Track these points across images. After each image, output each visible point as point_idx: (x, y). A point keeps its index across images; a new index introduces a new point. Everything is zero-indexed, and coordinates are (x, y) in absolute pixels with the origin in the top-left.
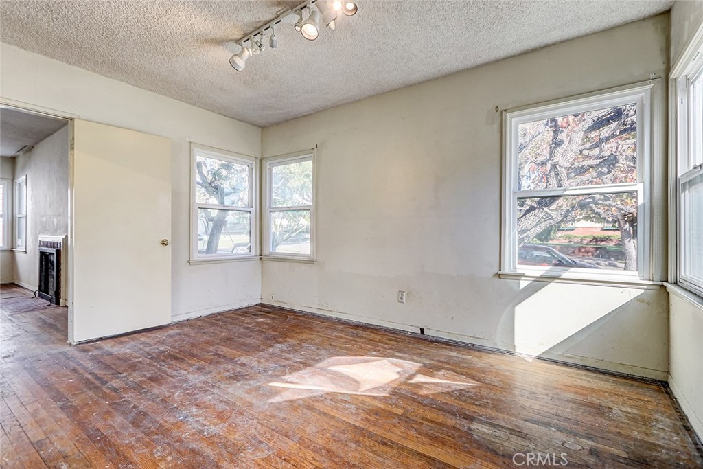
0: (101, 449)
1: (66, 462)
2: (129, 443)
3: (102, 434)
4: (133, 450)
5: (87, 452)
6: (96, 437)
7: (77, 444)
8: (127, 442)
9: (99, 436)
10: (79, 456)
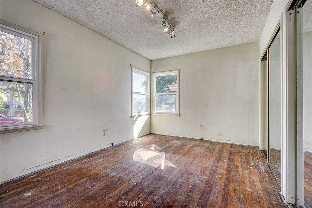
0: (228, 192)
1: (240, 197)
2: (219, 187)
3: (223, 197)
4: (221, 185)
5: (232, 195)
6: (225, 198)
7: (233, 200)
8: (220, 188)
9: (224, 197)
10: (235, 195)
